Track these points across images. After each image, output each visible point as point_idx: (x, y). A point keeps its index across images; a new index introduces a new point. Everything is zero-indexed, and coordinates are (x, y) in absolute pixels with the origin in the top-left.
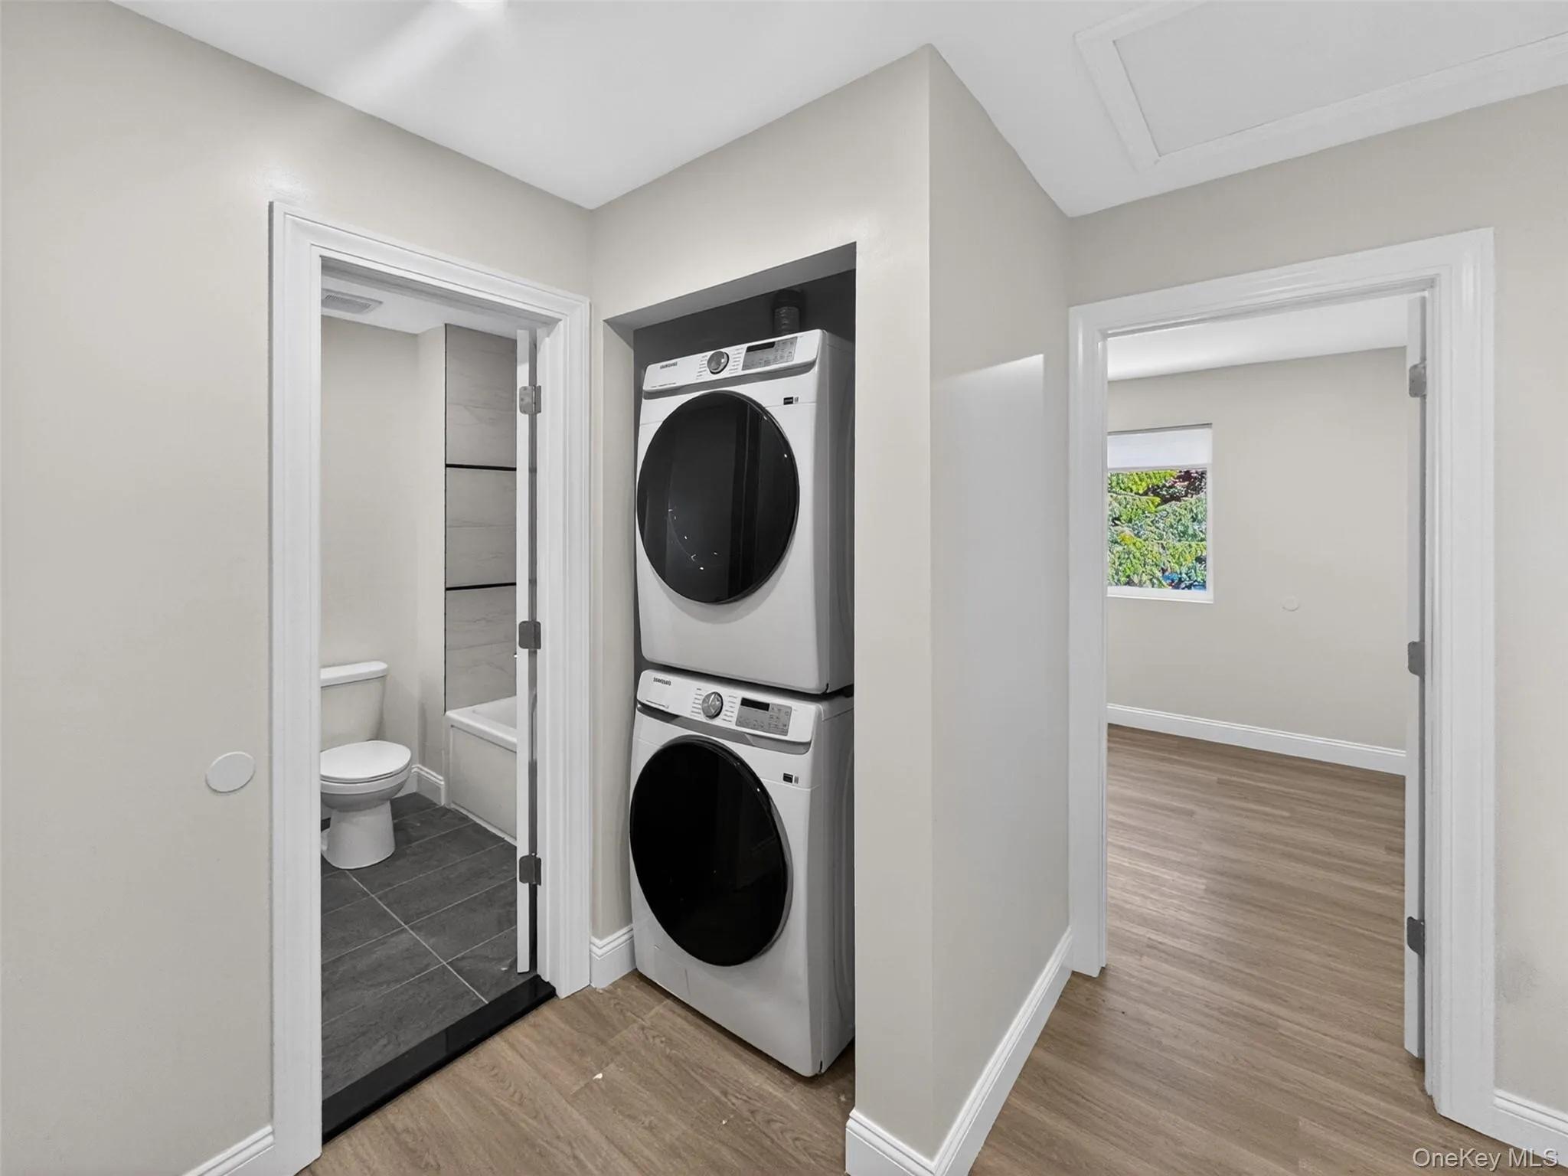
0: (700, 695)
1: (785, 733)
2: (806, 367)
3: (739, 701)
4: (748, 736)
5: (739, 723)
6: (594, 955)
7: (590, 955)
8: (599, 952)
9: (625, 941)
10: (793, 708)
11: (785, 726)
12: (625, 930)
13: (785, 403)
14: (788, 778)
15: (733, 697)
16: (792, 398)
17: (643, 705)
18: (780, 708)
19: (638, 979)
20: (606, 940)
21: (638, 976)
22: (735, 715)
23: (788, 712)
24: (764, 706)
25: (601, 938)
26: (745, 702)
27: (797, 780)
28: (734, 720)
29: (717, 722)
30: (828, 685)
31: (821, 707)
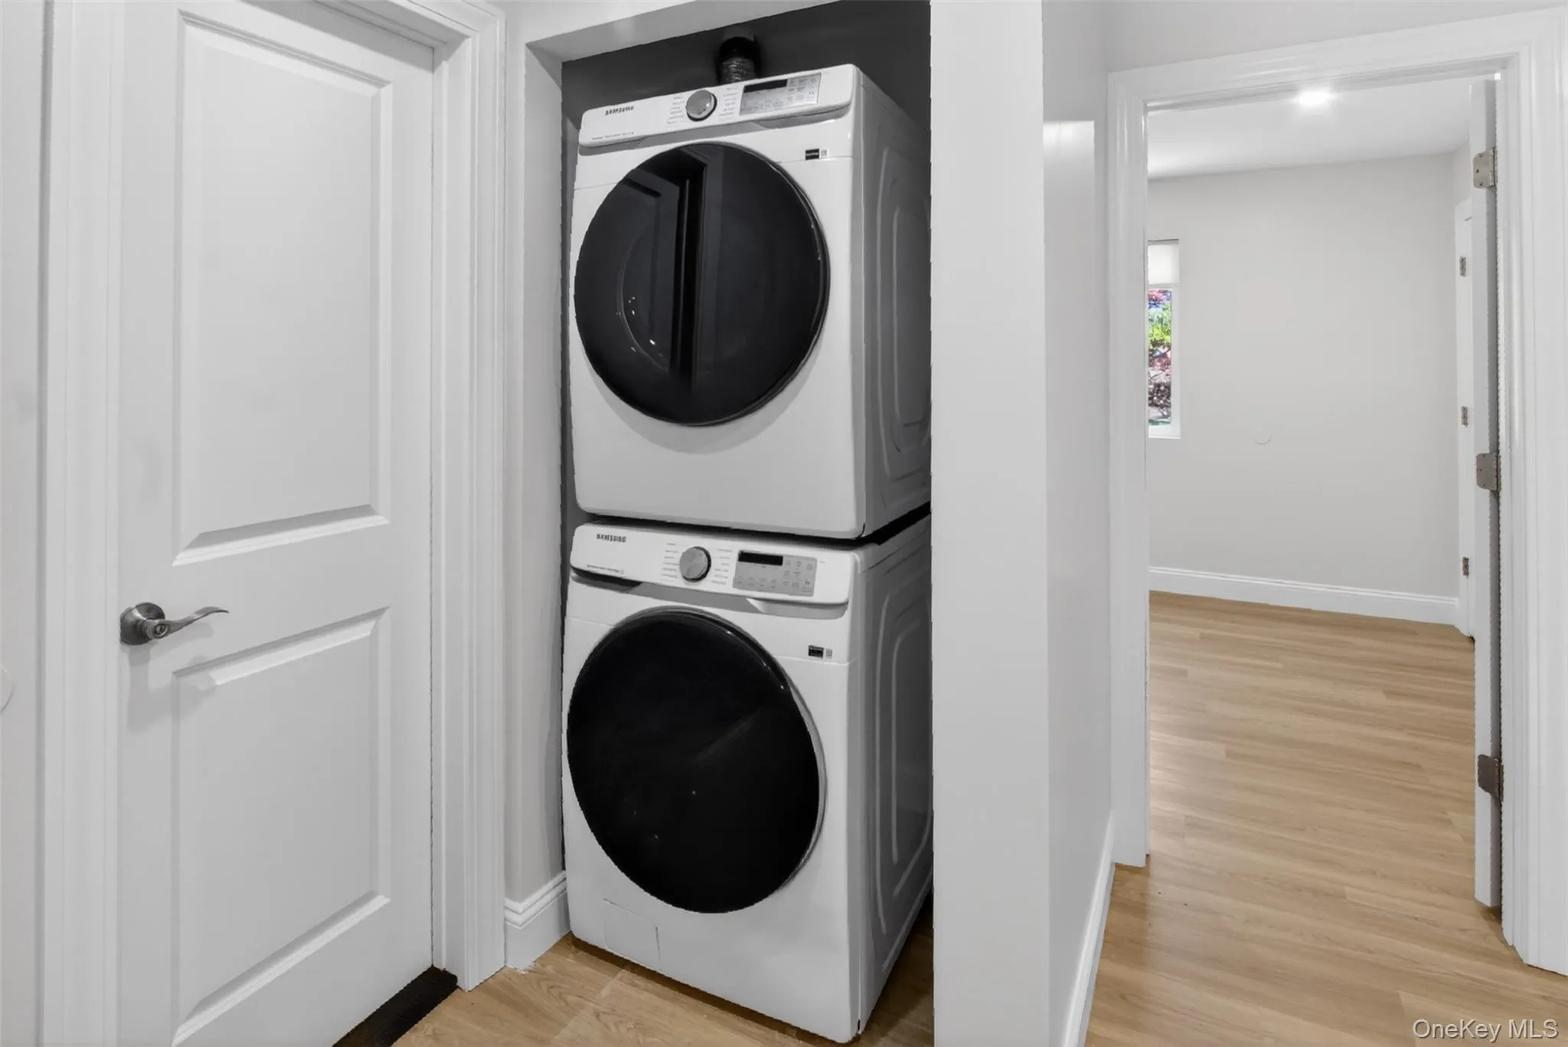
0: (675, 552)
1: (810, 592)
2: (836, 112)
3: (736, 556)
4: (752, 601)
5: (738, 583)
6: (509, 924)
7: (505, 926)
8: (519, 919)
9: (553, 899)
10: (819, 560)
11: (808, 583)
12: (550, 884)
13: (808, 158)
14: (816, 652)
15: (725, 552)
16: (817, 151)
17: (579, 571)
18: (799, 561)
19: (573, 948)
20: (527, 902)
21: (573, 943)
22: (731, 574)
23: (812, 565)
24: (777, 560)
25: (521, 900)
26: (745, 557)
27: (830, 653)
28: (730, 581)
29: (704, 586)
30: (864, 527)
31: (856, 555)
